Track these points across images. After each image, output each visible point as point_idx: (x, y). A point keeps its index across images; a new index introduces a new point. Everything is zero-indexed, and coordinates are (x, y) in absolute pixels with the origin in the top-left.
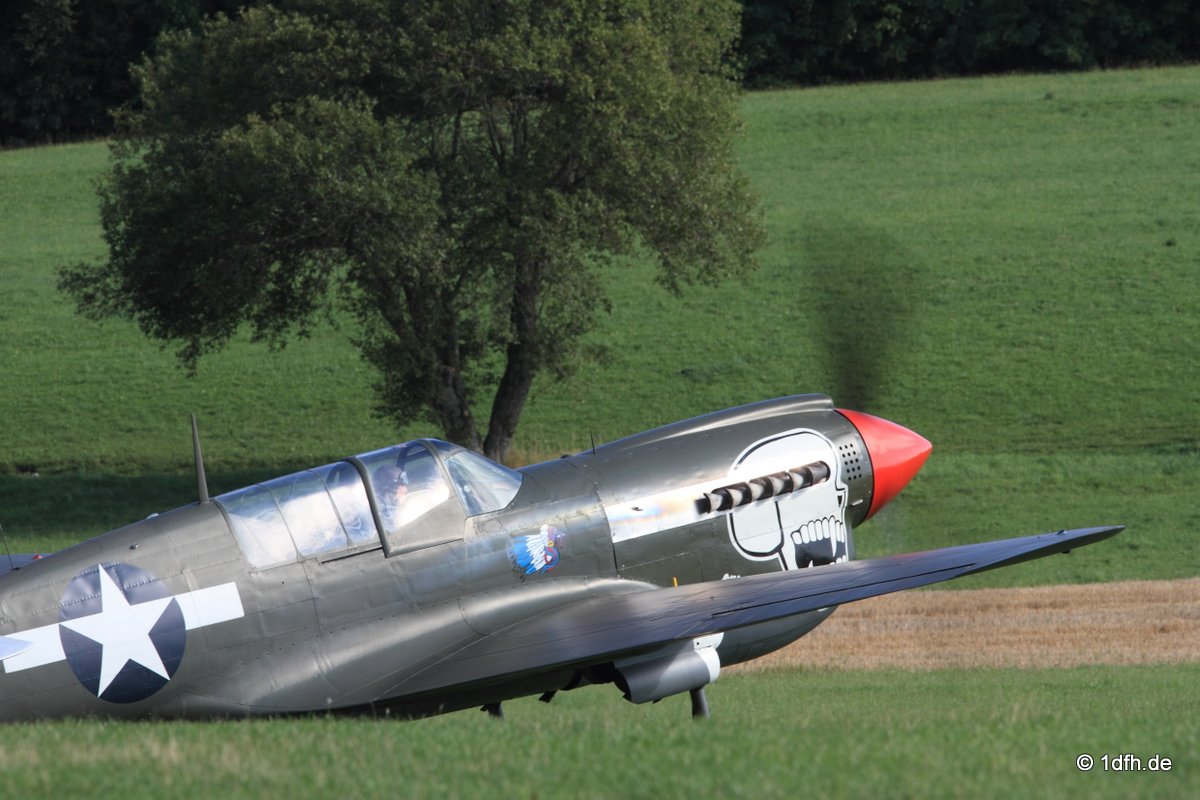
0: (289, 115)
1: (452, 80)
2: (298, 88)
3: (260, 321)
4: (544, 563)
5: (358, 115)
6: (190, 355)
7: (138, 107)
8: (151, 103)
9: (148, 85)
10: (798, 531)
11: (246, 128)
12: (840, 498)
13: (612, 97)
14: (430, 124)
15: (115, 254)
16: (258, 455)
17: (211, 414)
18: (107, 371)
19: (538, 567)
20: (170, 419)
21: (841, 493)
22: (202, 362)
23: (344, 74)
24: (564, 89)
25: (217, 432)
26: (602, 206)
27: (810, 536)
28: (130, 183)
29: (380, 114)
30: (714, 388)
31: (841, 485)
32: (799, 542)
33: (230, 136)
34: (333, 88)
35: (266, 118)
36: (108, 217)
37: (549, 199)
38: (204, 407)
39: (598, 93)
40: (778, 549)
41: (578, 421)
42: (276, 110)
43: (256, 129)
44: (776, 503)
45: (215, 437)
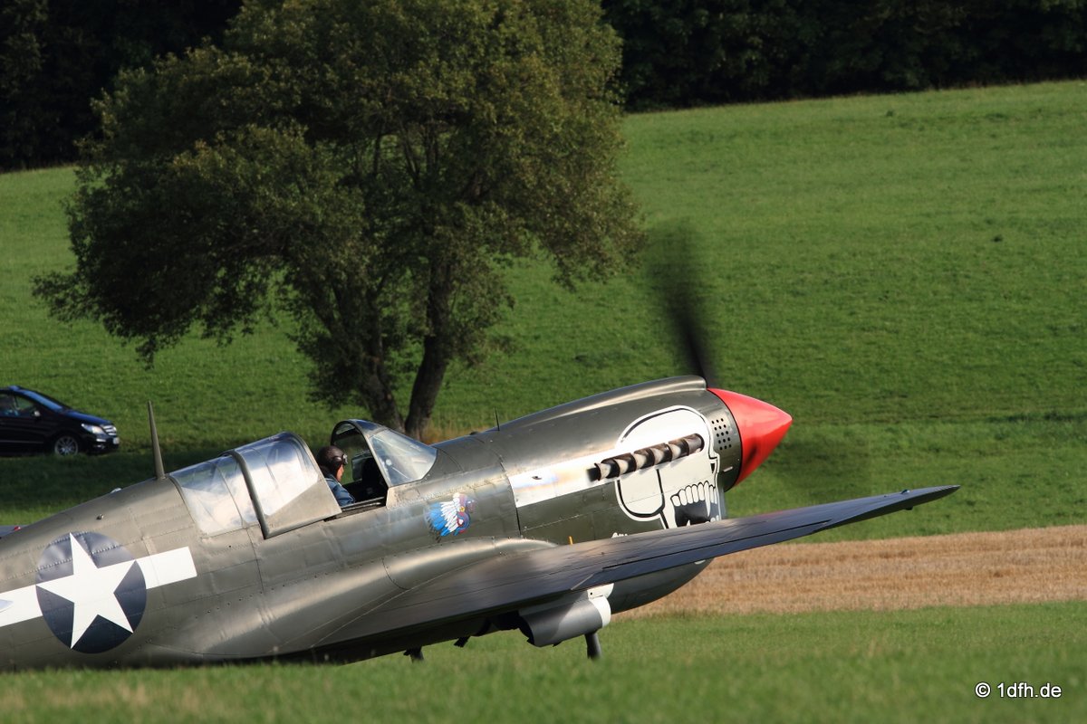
0: (231, 141)
1: (372, 109)
2: (239, 118)
3: (210, 320)
4: (457, 526)
5: (293, 140)
6: (148, 351)
7: (99, 136)
8: (109, 133)
9: (107, 118)
10: (677, 495)
11: (195, 153)
12: (713, 465)
13: (511, 121)
14: (354, 146)
15: (82, 264)
16: (209, 437)
17: (168, 401)
18: (76, 366)
19: (452, 530)
20: (132, 406)
21: (714, 461)
22: (159, 356)
23: (279, 104)
24: (470, 115)
25: (174, 416)
26: (504, 216)
27: (686, 499)
28: (94, 201)
29: (310, 139)
30: (605, 372)
31: (713, 454)
32: (678, 504)
33: (181, 160)
34: (270, 117)
35: (211, 144)
36: (76, 231)
37: (459, 210)
38: (162, 396)
39: (499, 117)
40: (660, 511)
41: (487, 403)
42: (220, 137)
43: (203, 154)
44: (658, 471)
45: (171, 421)
